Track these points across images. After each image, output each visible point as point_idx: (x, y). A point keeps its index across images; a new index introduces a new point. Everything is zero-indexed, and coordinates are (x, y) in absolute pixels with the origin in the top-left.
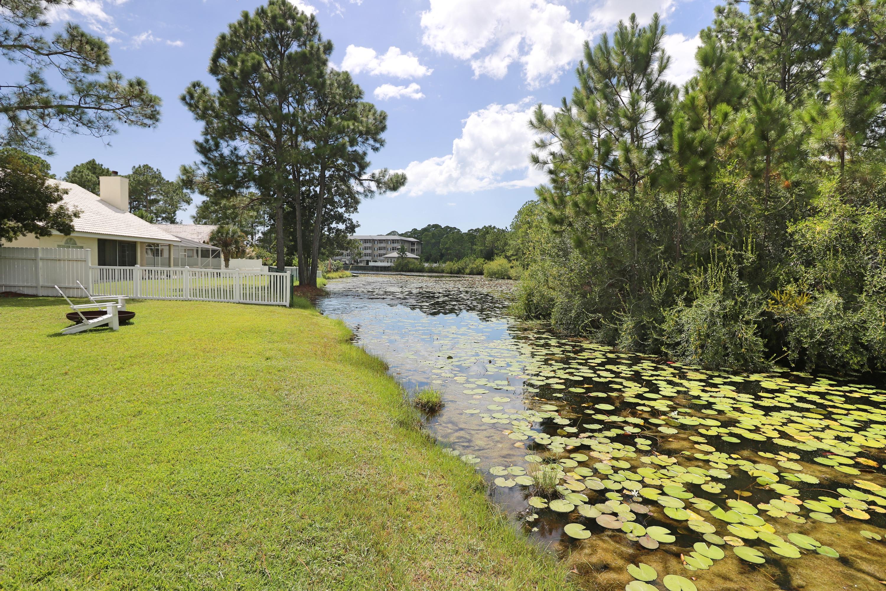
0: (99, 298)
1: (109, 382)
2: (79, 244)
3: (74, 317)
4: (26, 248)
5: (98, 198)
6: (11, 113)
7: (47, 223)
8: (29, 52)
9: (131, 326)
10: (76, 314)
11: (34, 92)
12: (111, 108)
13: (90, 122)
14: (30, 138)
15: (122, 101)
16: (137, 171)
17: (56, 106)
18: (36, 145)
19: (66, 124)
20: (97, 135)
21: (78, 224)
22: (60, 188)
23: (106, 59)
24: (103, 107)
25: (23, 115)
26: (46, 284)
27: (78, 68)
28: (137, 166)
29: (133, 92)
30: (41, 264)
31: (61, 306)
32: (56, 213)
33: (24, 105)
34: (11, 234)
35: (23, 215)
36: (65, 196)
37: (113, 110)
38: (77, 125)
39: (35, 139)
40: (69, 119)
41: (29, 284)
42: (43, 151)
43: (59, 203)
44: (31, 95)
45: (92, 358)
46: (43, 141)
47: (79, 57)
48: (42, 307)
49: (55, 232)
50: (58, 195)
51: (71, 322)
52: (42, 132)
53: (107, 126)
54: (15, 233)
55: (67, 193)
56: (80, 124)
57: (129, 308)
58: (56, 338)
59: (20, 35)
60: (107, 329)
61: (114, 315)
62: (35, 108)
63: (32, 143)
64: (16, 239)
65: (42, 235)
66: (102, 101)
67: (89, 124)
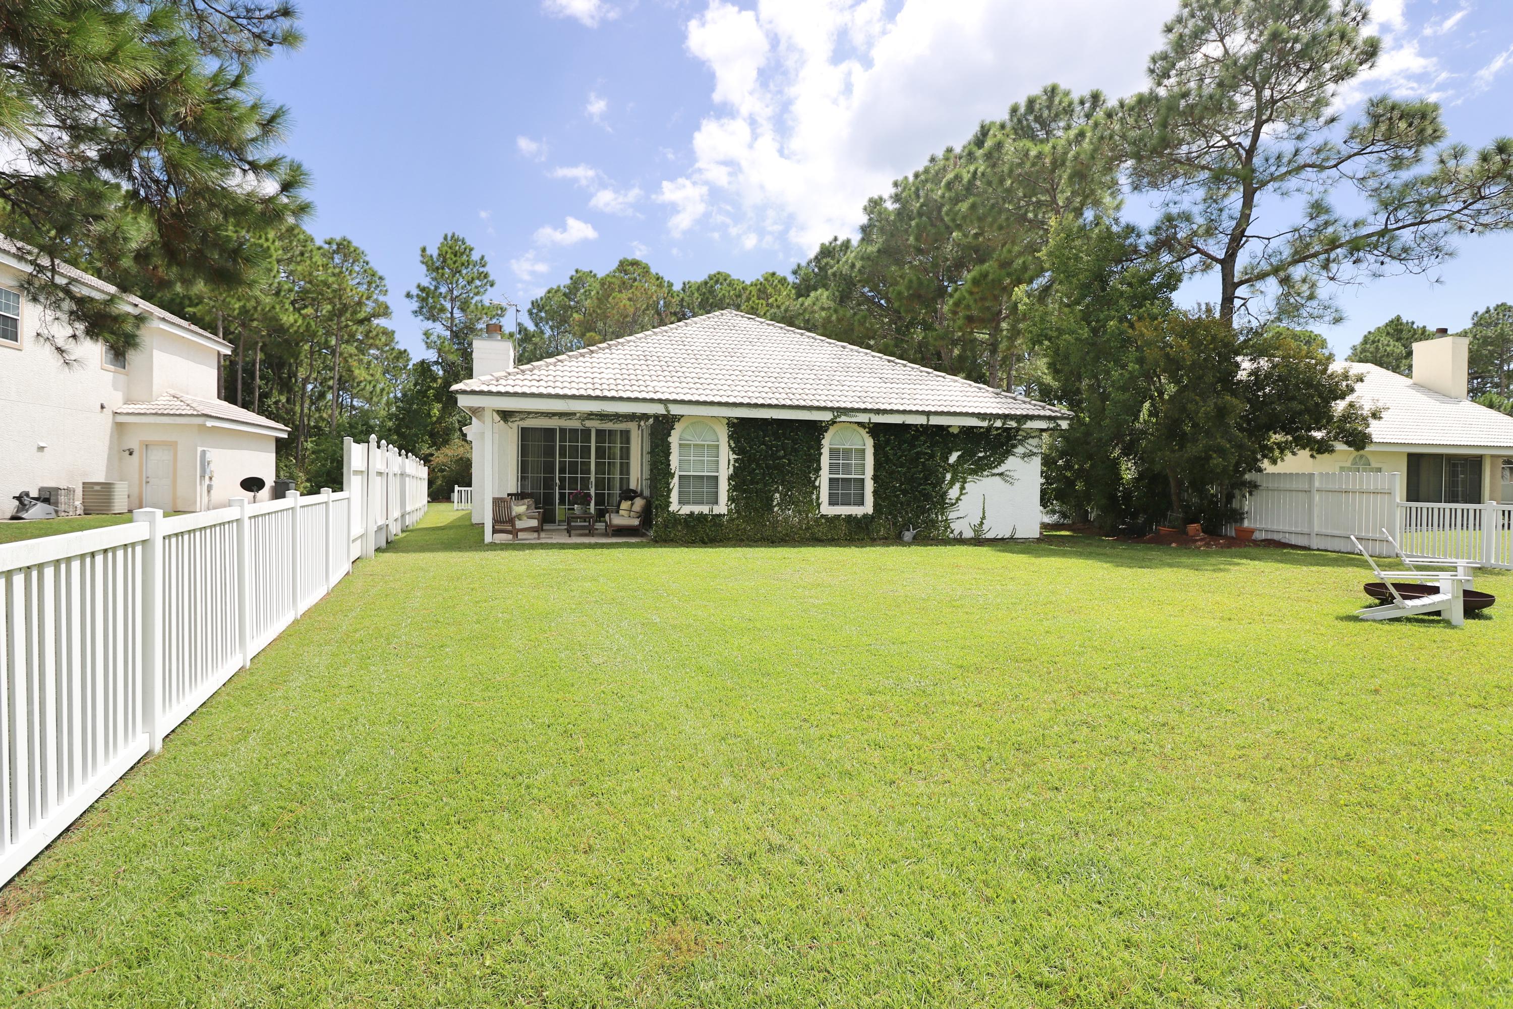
0: (1421, 561)
1: (1461, 729)
2: (1374, 464)
3: (1377, 591)
4: (1297, 474)
5: (1408, 381)
6: (1282, 274)
7: (1328, 433)
8: (1310, 173)
9: (1487, 622)
10: (1383, 585)
11: (1316, 230)
12: (1444, 214)
13: (1405, 250)
14: (1308, 304)
15: (1465, 195)
16: (1482, 321)
17: (1348, 242)
18: (1316, 312)
19: (1364, 265)
20: (1417, 269)
21: (1377, 431)
22: (1350, 373)
23: (1435, 131)
24: (1428, 217)
25: (1298, 272)
26: (1324, 531)
27: (1384, 168)
28: (1481, 311)
29: (1489, 170)
30: (1317, 497)
31: (1350, 569)
32: (1343, 416)
33: (1299, 258)
34: (1277, 453)
35: (1295, 423)
36: (1358, 386)
37: (1447, 216)
38: (1382, 263)
39: (1314, 303)
40: (1369, 256)
41: (1299, 530)
42: (1327, 319)
43: (1349, 399)
44: (1311, 236)
45: (1419, 673)
46: (1326, 304)
47: (1385, 148)
48: (1321, 568)
49: (1340, 446)
50: (1347, 386)
51: (1371, 600)
52: (1325, 289)
53: (1437, 249)
54: (1282, 452)
55: (1362, 380)
56: (1387, 260)
57: (1481, 585)
58: (1351, 624)
59: (1297, 152)
60: (1438, 622)
61: (1455, 597)
62: (1315, 255)
63: (1311, 311)
64: (1283, 460)
65: (1320, 451)
66: (1428, 206)
67: (1403, 256)
